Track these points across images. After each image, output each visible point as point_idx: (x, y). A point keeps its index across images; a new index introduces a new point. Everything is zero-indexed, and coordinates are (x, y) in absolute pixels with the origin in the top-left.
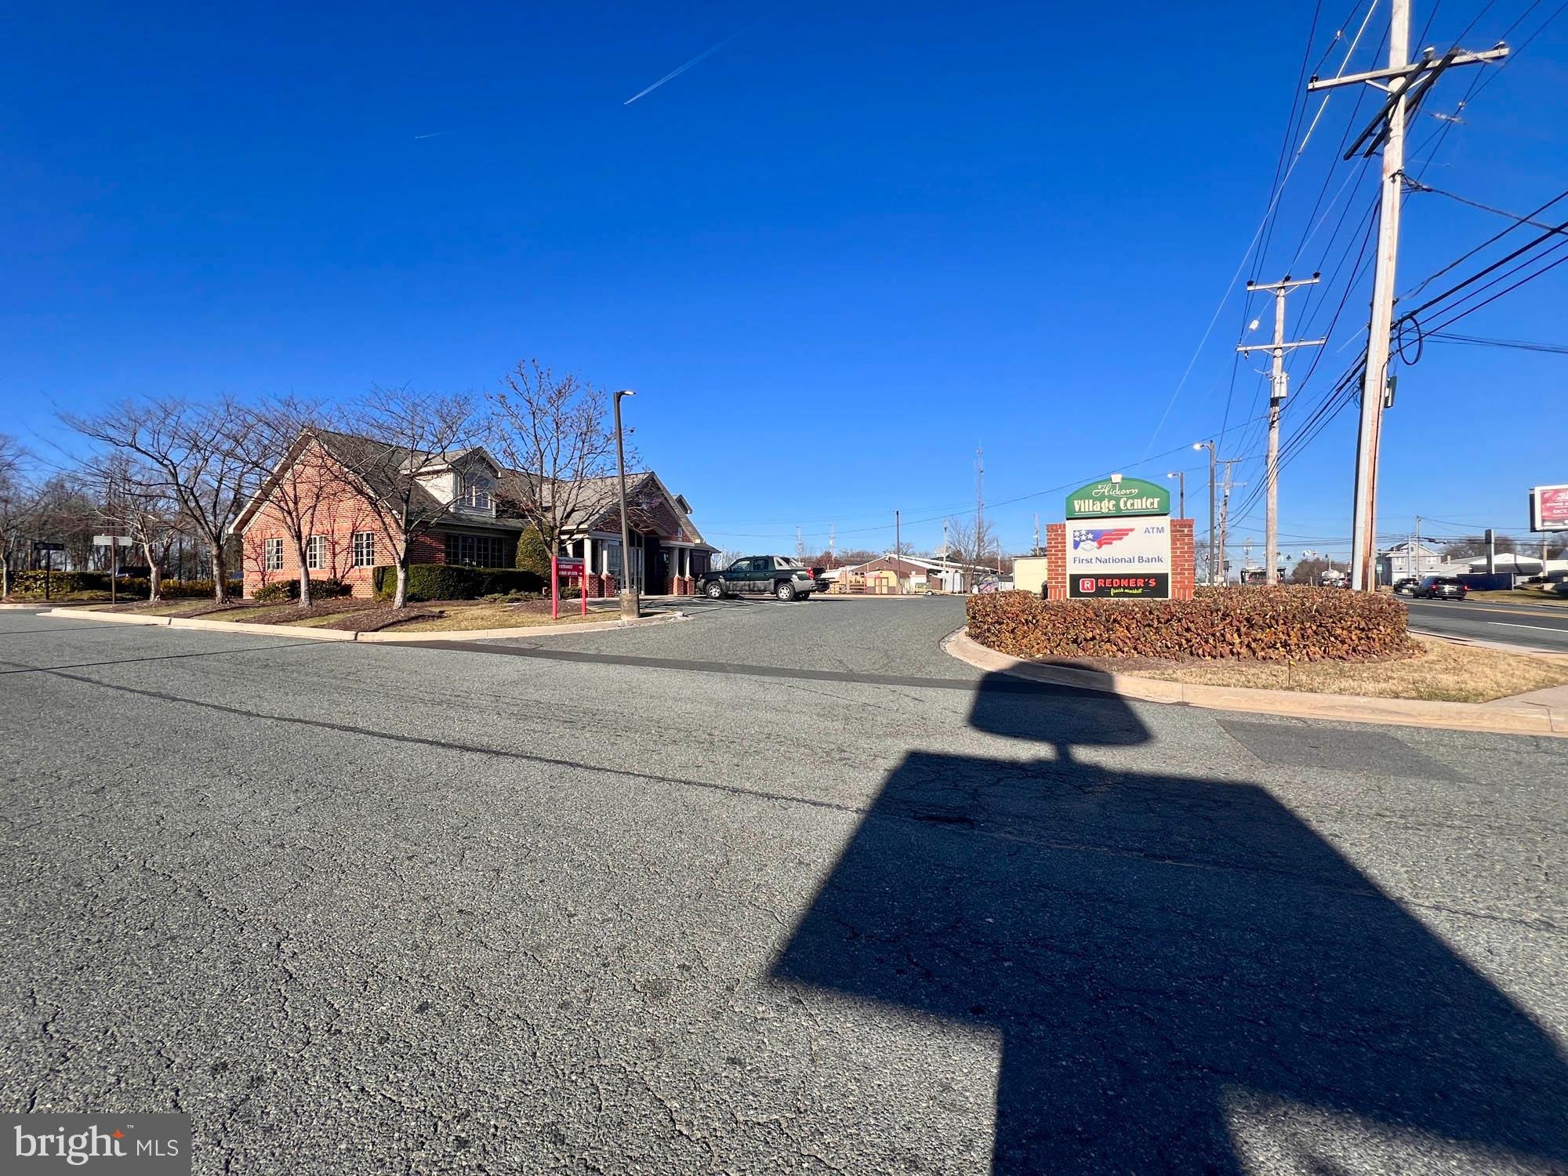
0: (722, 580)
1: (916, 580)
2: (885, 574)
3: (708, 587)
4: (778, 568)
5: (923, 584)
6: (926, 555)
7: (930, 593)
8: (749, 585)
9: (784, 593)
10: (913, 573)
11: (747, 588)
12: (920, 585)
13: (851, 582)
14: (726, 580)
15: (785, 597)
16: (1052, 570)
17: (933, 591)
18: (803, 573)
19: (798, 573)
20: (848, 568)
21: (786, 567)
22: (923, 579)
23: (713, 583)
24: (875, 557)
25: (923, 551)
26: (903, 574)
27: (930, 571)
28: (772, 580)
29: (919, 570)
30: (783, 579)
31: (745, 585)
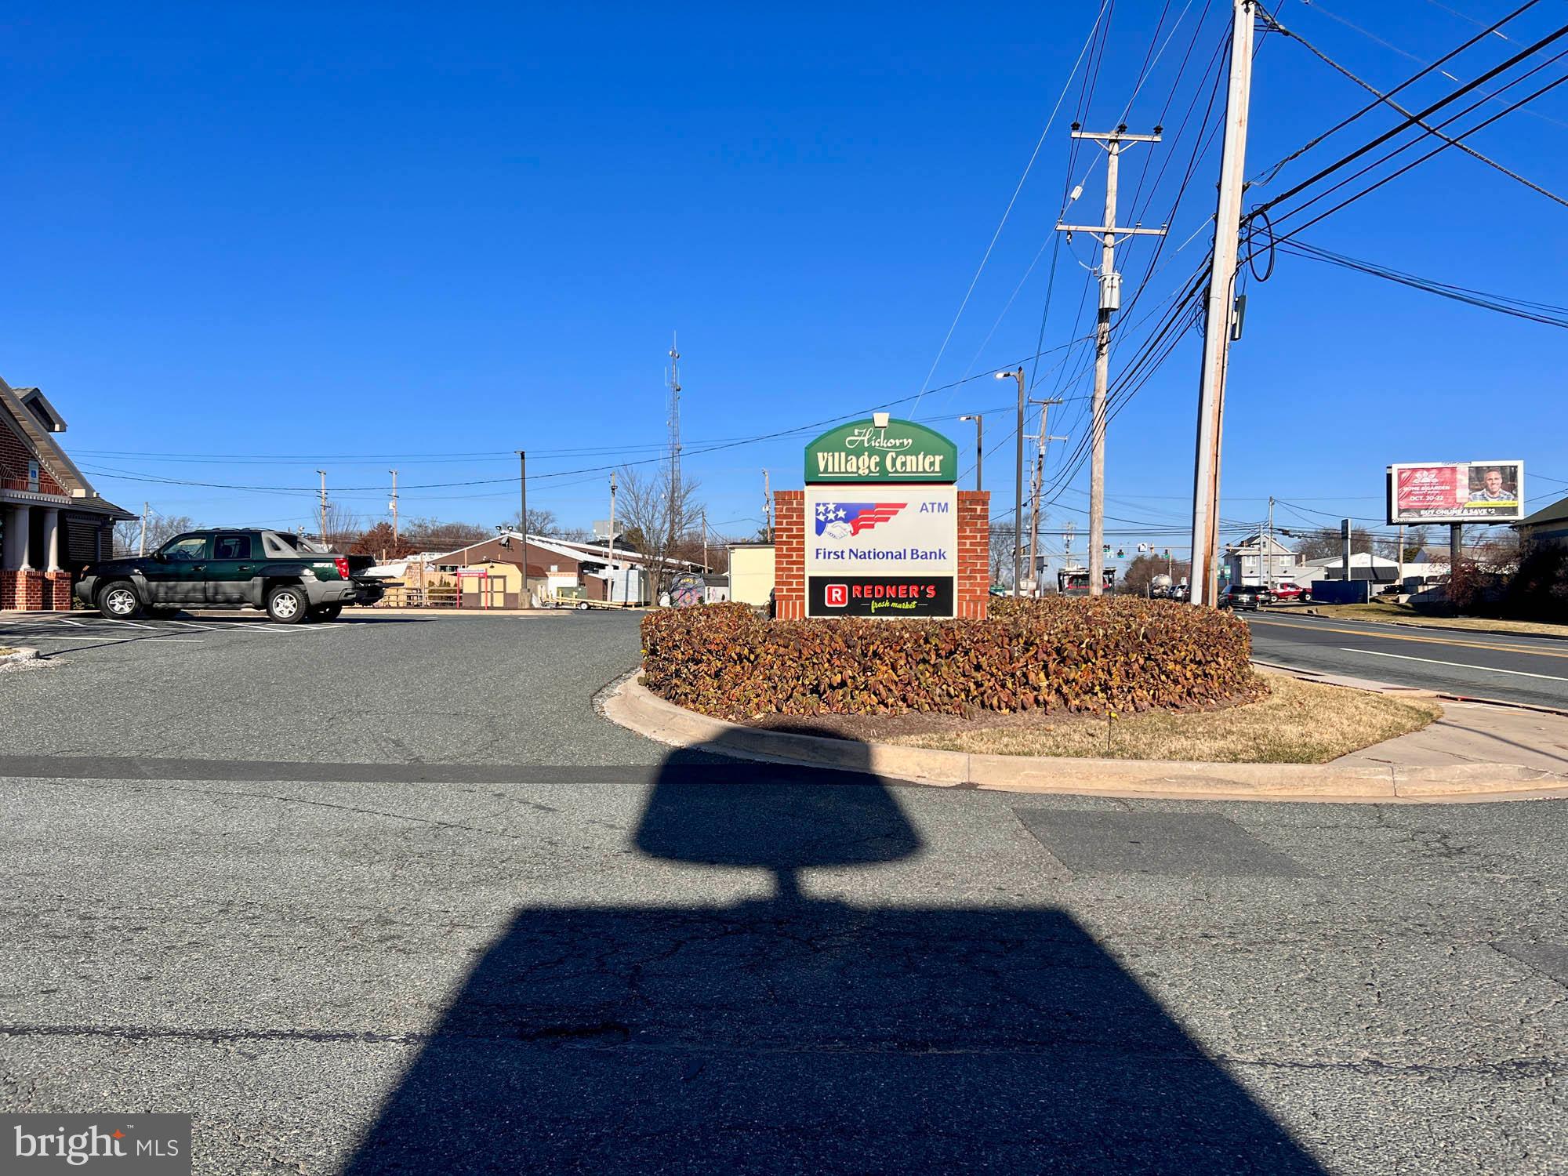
0: (139, 579)
1: (559, 581)
2: (499, 569)
3: (104, 592)
4: (270, 554)
5: (572, 589)
6: (578, 536)
7: (584, 606)
8: (204, 590)
9: (285, 606)
10: (554, 568)
11: (200, 596)
12: (565, 591)
13: (431, 583)
14: (150, 578)
15: (286, 614)
16: (783, 569)
17: (591, 602)
18: (327, 565)
19: (317, 565)
20: (426, 557)
21: (288, 553)
22: (571, 580)
23: (117, 584)
24: (480, 536)
25: (573, 529)
26: (535, 569)
27: (585, 565)
28: (258, 581)
29: (565, 564)
30: (284, 577)
31: (194, 590)
